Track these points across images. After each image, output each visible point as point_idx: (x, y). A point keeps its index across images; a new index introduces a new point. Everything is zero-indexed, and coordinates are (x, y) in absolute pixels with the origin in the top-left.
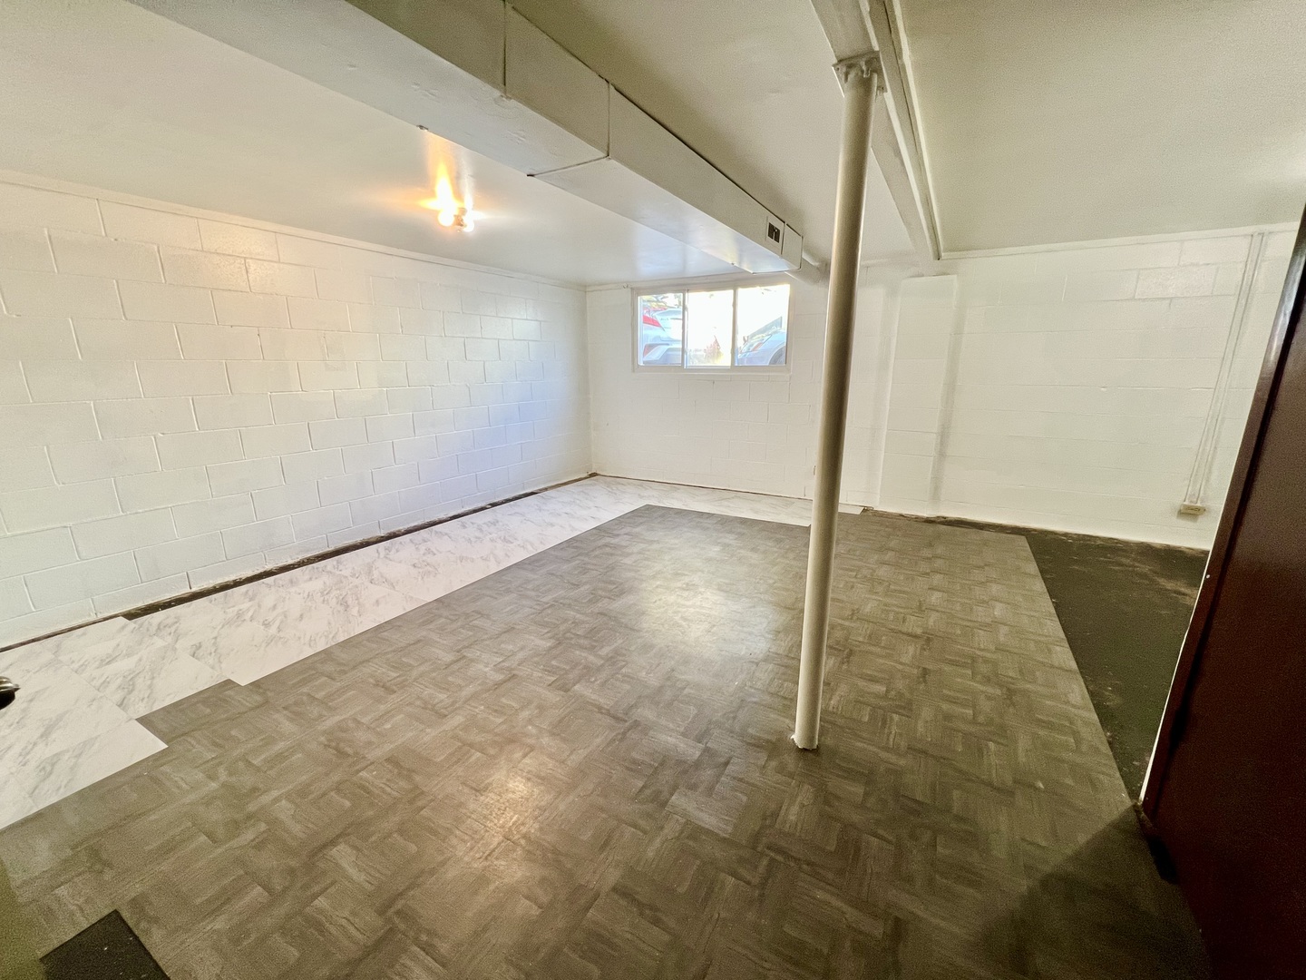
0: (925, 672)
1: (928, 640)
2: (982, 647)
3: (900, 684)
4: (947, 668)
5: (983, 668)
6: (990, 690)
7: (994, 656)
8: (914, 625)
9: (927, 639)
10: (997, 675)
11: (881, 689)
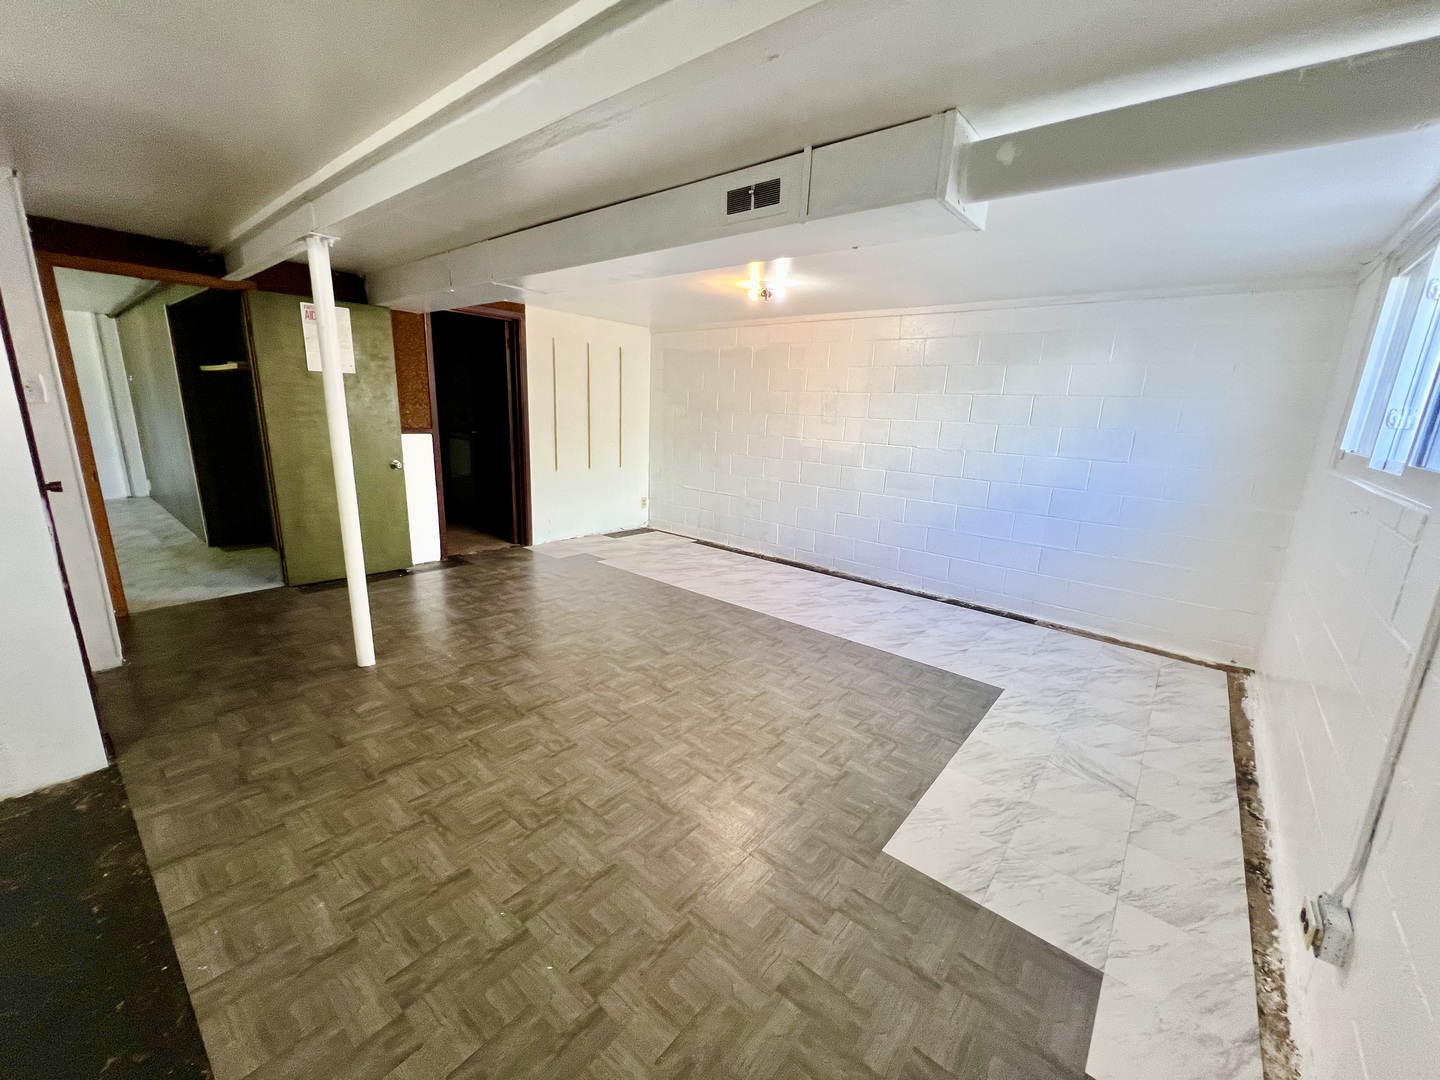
0: (340, 744)
1: (369, 777)
2: (303, 815)
3: (349, 722)
4: (323, 761)
5: (285, 787)
6: (265, 768)
7: (281, 811)
8: (406, 783)
9: (372, 777)
10: (266, 789)
11: (361, 709)
